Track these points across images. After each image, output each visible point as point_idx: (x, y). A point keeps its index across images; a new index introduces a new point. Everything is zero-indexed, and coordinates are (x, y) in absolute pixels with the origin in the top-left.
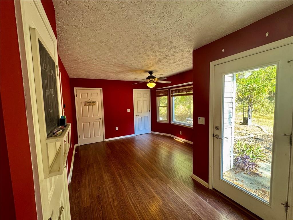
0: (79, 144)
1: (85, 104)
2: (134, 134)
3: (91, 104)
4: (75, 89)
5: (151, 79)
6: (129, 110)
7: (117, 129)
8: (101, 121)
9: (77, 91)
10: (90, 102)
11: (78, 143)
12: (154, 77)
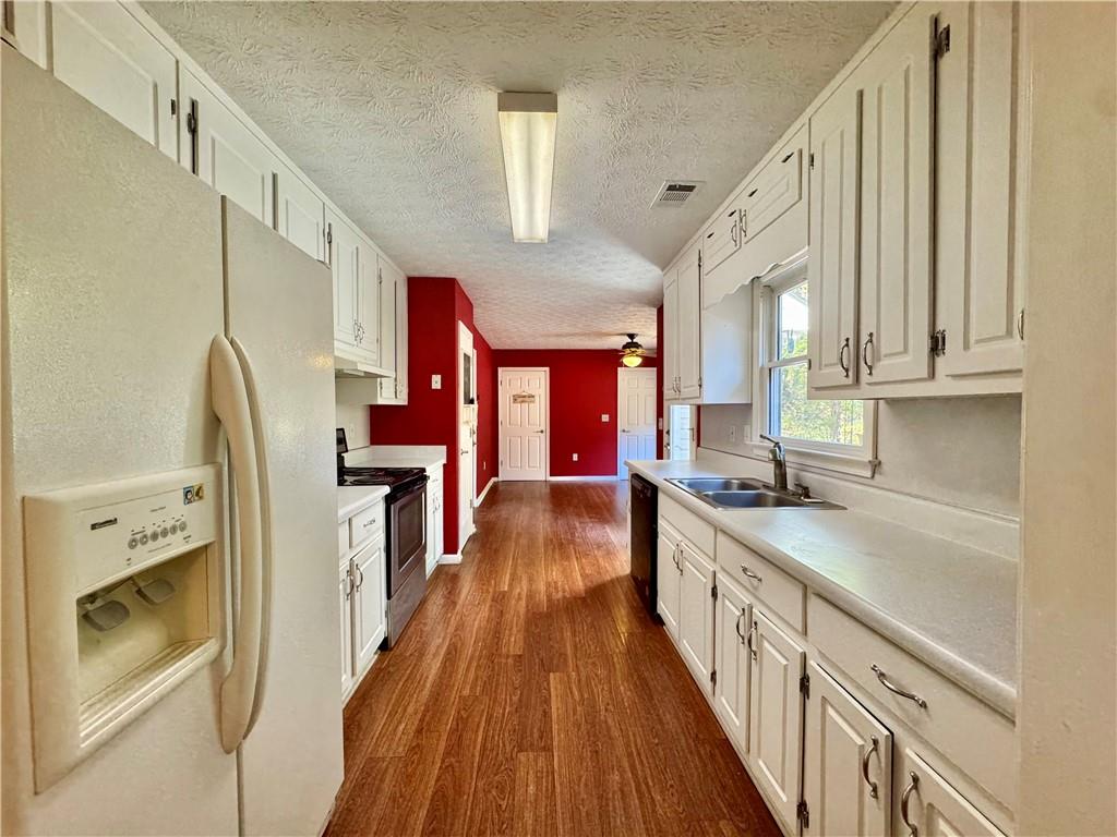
0: (500, 478)
1: (516, 399)
2: (616, 474)
3: (527, 399)
4: (500, 370)
5: (633, 349)
6: (605, 418)
7: (575, 457)
8: (543, 435)
9: (505, 374)
10: (524, 397)
11: (497, 476)
12: (637, 346)
